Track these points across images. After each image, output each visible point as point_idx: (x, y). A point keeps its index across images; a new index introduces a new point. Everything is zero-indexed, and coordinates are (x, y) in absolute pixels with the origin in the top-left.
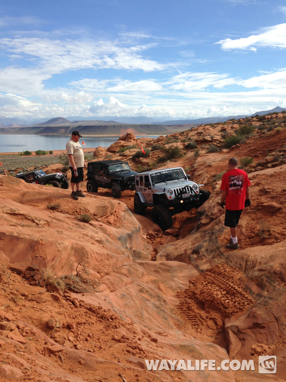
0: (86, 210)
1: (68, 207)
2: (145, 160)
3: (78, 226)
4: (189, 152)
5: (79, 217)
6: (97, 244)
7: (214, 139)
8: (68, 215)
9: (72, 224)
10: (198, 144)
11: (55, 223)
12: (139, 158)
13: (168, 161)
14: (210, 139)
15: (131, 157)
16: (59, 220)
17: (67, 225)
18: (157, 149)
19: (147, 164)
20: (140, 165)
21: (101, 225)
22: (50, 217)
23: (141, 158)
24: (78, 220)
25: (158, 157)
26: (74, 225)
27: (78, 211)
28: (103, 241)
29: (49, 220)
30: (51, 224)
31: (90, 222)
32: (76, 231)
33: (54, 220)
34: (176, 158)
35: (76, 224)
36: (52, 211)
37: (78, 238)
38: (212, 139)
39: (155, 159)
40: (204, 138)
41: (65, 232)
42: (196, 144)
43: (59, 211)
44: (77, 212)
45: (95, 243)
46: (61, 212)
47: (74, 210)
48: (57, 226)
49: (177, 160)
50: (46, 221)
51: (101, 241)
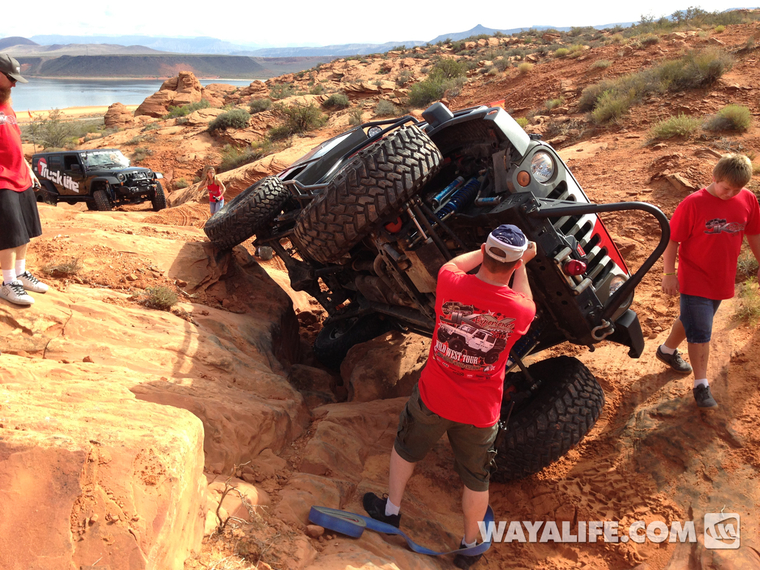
0: (154, 274)
1: (102, 267)
2: (238, 135)
3: (145, 325)
4: (335, 116)
5: (142, 294)
6: (216, 375)
7: (383, 87)
8: (106, 292)
9: (130, 321)
10: (351, 98)
11: (80, 321)
12: (224, 129)
13: (295, 136)
14: (375, 88)
15: (205, 128)
16: (90, 312)
17: (118, 326)
18: (263, 110)
19: (245, 143)
20: (228, 145)
21: (204, 314)
22: (60, 303)
23: (230, 130)
24: (141, 304)
25: (268, 127)
26: (137, 323)
27: (134, 277)
28: (229, 364)
29: (61, 317)
30: (68, 325)
31: (173, 308)
32: (146, 343)
33: (76, 315)
34: (312, 130)
35: (142, 319)
36: (57, 282)
37: (158, 364)
38: (379, 87)
39: (261, 132)
40: (362, 86)
41: (117, 350)
42: (346, 97)
43: (78, 282)
44: (129, 279)
45: (209, 374)
46: (85, 282)
47: (120, 276)
48: (90, 334)
49: (313, 134)
50: (54, 319)
51: (222, 364)
